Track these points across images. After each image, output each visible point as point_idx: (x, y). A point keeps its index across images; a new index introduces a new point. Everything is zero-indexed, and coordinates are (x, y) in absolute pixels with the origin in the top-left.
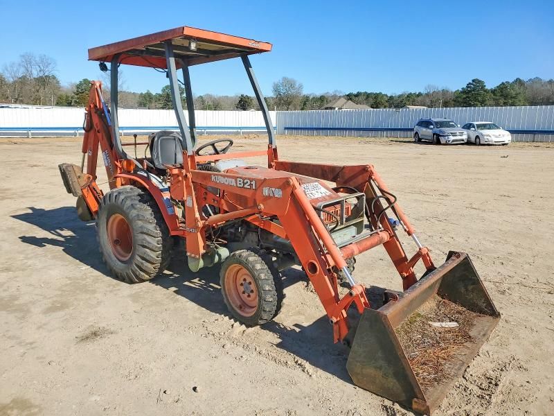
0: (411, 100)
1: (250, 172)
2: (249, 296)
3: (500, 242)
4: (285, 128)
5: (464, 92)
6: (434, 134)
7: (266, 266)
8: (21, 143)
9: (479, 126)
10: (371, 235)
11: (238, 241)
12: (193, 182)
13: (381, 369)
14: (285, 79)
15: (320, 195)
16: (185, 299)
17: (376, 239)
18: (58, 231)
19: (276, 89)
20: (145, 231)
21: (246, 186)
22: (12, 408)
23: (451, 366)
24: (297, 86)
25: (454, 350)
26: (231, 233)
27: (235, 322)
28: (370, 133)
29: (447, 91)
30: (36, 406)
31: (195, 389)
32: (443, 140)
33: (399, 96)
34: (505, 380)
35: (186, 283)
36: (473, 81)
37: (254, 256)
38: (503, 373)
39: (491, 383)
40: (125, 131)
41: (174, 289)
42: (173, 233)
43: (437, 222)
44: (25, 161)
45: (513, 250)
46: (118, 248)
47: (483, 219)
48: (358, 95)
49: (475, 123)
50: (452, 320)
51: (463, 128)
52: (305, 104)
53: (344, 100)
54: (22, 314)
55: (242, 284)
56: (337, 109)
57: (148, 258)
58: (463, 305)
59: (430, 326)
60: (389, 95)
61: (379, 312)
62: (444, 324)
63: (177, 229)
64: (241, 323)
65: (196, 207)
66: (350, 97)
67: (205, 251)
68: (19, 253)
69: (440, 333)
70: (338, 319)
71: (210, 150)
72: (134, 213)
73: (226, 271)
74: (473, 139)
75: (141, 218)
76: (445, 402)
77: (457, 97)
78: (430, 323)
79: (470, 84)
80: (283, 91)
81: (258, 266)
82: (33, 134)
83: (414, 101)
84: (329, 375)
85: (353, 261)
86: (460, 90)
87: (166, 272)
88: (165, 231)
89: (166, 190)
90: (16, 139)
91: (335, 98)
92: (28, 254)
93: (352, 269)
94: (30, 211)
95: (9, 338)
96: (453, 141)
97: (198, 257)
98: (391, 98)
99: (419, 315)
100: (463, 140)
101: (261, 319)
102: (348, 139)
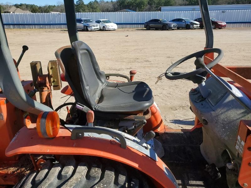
6: (84, 26)
9: (104, 22)
32: (89, 29)
33: (45, 7)
48: (21, 5)
49: (101, 20)
51: (97, 22)
53: (14, 8)
56: (11, 13)
66: (17, 6)
74: (102, 28)
79: (77, 2)
83: (52, 9)
91: (8, 6)
98: (40, 7)
100: (98, 29)
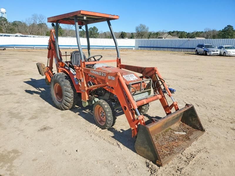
0: (198, 35)
1: (107, 69)
2: (103, 117)
3: (217, 100)
4: (139, 47)
5: (223, 31)
6: (204, 51)
7: (109, 107)
8: (31, 52)
9: (226, 48)
10: (154, 96)
11: (102, 96)
12: (84, 72)
13: (146, 148)
14: (141, 25)
15: (133, 79)
16: (81, 117)
17: (155, 97)
18: (40, 88)
19: (137, 29)
20: (67, 90)
21: (102, 75)
22: (11, 153)
23: (178, 149)
24: (146, 28)
25: (180, 143)
26: (100, 93)
27: (98, 127)
28: (176, 50)
29: (215, 31)
30: (20, 153)
31: (77, 151)
32: (208, 54)
33: (192, 33)
34: (198, 156)
35: (83, 111)
36: (228, 26)
37: (105, 102)
38: (198, 153)
39: (192, 156)
40: (72, 47)
41: (78, 113)
42: (77, 92)
43: (193, 91)
44: (31, 59)
45: (222, 104)
46: (58, 96)
47: (214, 90)
48: (174, 32)
49: (224, 46)
50: (184, 131)
51: (218, 48)
52: (150, 36)
53: (167, 35)
54: (21, 120)
55: (101, 113)
56: (163, 38)
57: (67, 101)
58: (191, 126)
59: (174, 133)
60: (188, 32)
61: (146, 127)
62: (180, 133)
63: (79, 90)
64: (100, 128)
65: (85, 82)
66: (170, 33)
67: (88, 99)
68: (23, 96)
69: (177, 136)
70: (134, 128)
71: (93, 59)
72: (63, 83)
73: (95, 107)
74: (222, 54)
75: (65, 85)
76: (171, 162)
77: (219, 34)
78: (174, 132)
79: (226, 27)
80: (140, 30)
81: (106, 106)
82: (36, 48)
84: (129, 149)
85: (148, 106)
86: (222, 30)
87: (76, 106)
88: (75, 91)
89: (75, 75)
90: (30, 50)
91: (163, 33)
92: (26, 97)
93: (148, 109)
94: (30, 80)
95: (15, 128)
96: (213, 54)
97: (85, 101)
98: (189, 33)
99: (170, 129)
100: (218, 54)
101: (107, 127)
102: (166, 52)
